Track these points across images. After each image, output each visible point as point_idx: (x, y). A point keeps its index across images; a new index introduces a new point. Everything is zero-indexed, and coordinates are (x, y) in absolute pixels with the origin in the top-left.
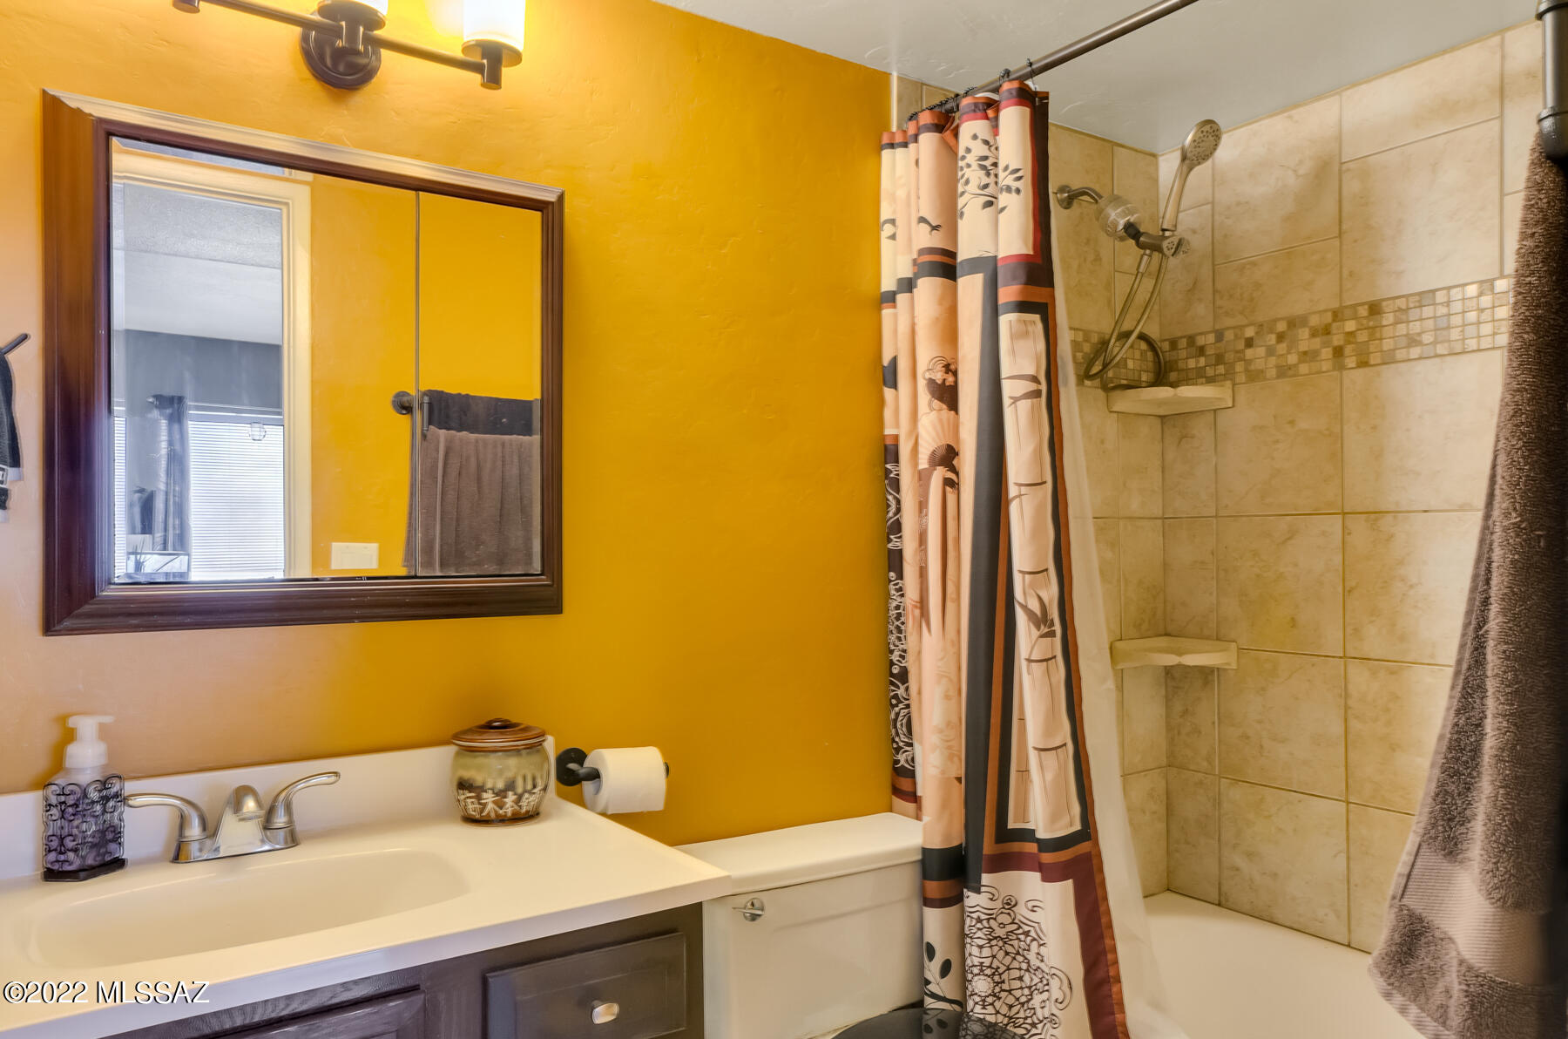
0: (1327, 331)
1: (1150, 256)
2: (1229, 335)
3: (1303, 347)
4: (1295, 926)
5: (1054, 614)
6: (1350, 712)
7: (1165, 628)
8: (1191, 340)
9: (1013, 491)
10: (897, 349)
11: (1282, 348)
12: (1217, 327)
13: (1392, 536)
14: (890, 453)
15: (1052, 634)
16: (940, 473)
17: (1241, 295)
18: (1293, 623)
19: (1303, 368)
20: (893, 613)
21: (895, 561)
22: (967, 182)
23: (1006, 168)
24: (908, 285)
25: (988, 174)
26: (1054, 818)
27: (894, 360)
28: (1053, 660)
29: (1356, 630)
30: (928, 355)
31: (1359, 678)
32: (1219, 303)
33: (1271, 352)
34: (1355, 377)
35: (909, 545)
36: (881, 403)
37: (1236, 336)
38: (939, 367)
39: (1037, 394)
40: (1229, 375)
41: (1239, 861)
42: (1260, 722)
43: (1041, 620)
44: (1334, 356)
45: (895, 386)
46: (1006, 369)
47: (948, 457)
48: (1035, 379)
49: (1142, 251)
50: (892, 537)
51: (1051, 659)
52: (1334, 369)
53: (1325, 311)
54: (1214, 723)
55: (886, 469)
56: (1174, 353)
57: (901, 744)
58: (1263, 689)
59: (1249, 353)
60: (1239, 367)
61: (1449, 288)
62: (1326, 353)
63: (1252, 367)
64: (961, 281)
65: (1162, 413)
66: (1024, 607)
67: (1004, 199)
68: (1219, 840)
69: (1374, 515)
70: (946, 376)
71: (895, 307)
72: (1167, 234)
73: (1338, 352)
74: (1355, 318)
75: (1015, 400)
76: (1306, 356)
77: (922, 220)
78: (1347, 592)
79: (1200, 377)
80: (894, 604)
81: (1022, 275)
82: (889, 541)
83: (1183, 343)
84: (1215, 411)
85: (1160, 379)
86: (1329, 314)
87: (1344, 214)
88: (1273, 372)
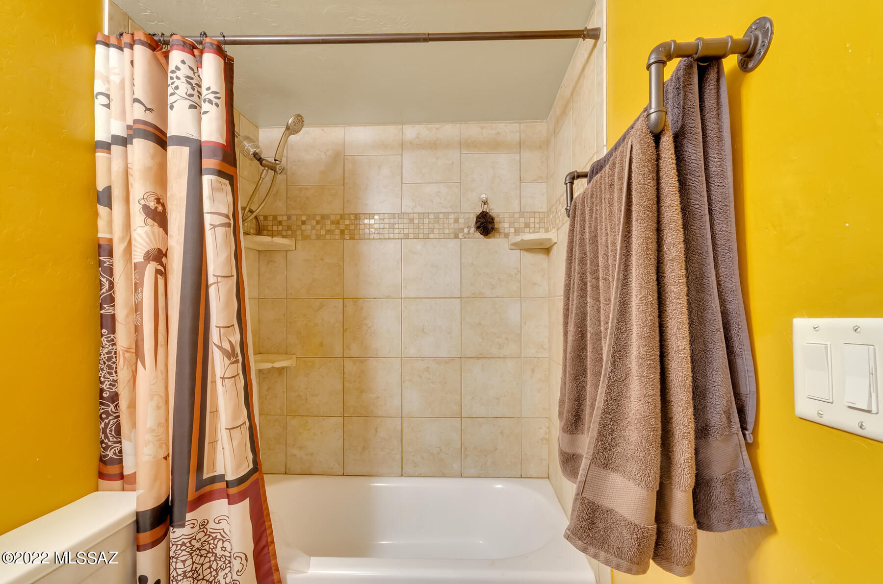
0: (338, 223)
1: (267, 171)
2: (294, 218)
3: (328, 228)
4: (321, 474)
5: (238, 350)
6: (345, 380)
7: (259, 351)
8: (275, 217)
9: (211, 280)
10: (110, 181)
11: (318, 227)
12: (288, 214)
13: (363, 308)
14: (104, 249)
15: (237, 362)
16: (152, 267)
17: (300, 201)
18: (322, 344)
19: (328, 237)
20: (104, 357)
21: (109, 323)
22: (177, 88)
23: (208, 89)
24: (124, 142)
25: (193, 89)
26: (238, 467)
27: (109, 189)
28: (238, 376)
29: (348, 346)
30: (140, 190)
31: (349, 365)
32: (289, 202)
33: (313, 228)
34: (349, 243)
35: (121, 311)
36: (96, 214)
37: (297, 218)
38: (152, 199)
39: (229, 225)
40: (293, 236)
41: (296, 451)
42: (306, 389)
43: (230, 354)
44: (341, 234)
45: (110, 206)
46: (207, 206)
47: (159, 256)
48: (227, 217)
49: (264, 168)
50: (105, 306)
51: (237, 375)
52: (340, 239)
53: (338, 214)
54: (284, 392)
55: (100, 260)
56: (265, 222)
57: (110, 443)
58: (308, 374)
59: (303, 227)
60: (298, 233)
61: (384, 214)
62: (337, 232)
63: (305, 234)
64: (170, 149)
65: (260, 249)
66: (220, 348)
67: (205, 107)
68: (286, 444)
69: (356, 299)
70: (157, 205)
71: (110, 153)
72: (277, 162)
73: (342, 232)
74: (350, 219)
75: (214, 227)
76: (329, 232)
77: (136, 100)
78: (344, 331)
79: (279, 234)
80: (106, 350)
81: (220, 155)
82: (101, 308)
83: (271, 218)
84: (286, 251)
85: (259, 232)
86: (339, 216)
87: (345, 176)
88: (314, 237)
